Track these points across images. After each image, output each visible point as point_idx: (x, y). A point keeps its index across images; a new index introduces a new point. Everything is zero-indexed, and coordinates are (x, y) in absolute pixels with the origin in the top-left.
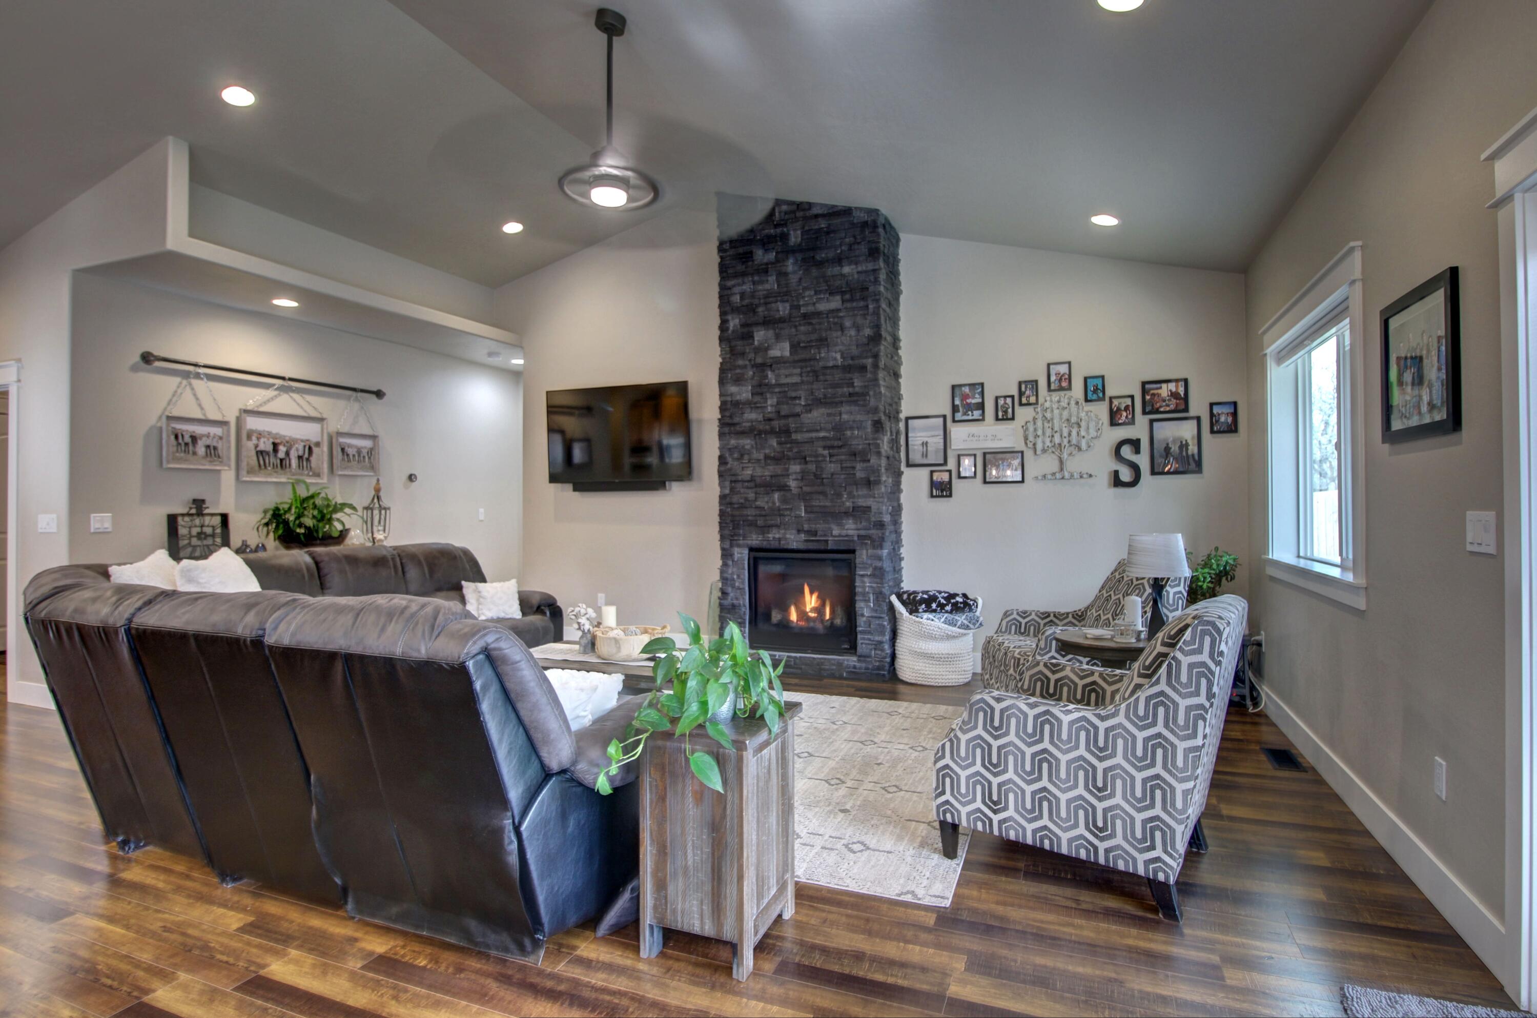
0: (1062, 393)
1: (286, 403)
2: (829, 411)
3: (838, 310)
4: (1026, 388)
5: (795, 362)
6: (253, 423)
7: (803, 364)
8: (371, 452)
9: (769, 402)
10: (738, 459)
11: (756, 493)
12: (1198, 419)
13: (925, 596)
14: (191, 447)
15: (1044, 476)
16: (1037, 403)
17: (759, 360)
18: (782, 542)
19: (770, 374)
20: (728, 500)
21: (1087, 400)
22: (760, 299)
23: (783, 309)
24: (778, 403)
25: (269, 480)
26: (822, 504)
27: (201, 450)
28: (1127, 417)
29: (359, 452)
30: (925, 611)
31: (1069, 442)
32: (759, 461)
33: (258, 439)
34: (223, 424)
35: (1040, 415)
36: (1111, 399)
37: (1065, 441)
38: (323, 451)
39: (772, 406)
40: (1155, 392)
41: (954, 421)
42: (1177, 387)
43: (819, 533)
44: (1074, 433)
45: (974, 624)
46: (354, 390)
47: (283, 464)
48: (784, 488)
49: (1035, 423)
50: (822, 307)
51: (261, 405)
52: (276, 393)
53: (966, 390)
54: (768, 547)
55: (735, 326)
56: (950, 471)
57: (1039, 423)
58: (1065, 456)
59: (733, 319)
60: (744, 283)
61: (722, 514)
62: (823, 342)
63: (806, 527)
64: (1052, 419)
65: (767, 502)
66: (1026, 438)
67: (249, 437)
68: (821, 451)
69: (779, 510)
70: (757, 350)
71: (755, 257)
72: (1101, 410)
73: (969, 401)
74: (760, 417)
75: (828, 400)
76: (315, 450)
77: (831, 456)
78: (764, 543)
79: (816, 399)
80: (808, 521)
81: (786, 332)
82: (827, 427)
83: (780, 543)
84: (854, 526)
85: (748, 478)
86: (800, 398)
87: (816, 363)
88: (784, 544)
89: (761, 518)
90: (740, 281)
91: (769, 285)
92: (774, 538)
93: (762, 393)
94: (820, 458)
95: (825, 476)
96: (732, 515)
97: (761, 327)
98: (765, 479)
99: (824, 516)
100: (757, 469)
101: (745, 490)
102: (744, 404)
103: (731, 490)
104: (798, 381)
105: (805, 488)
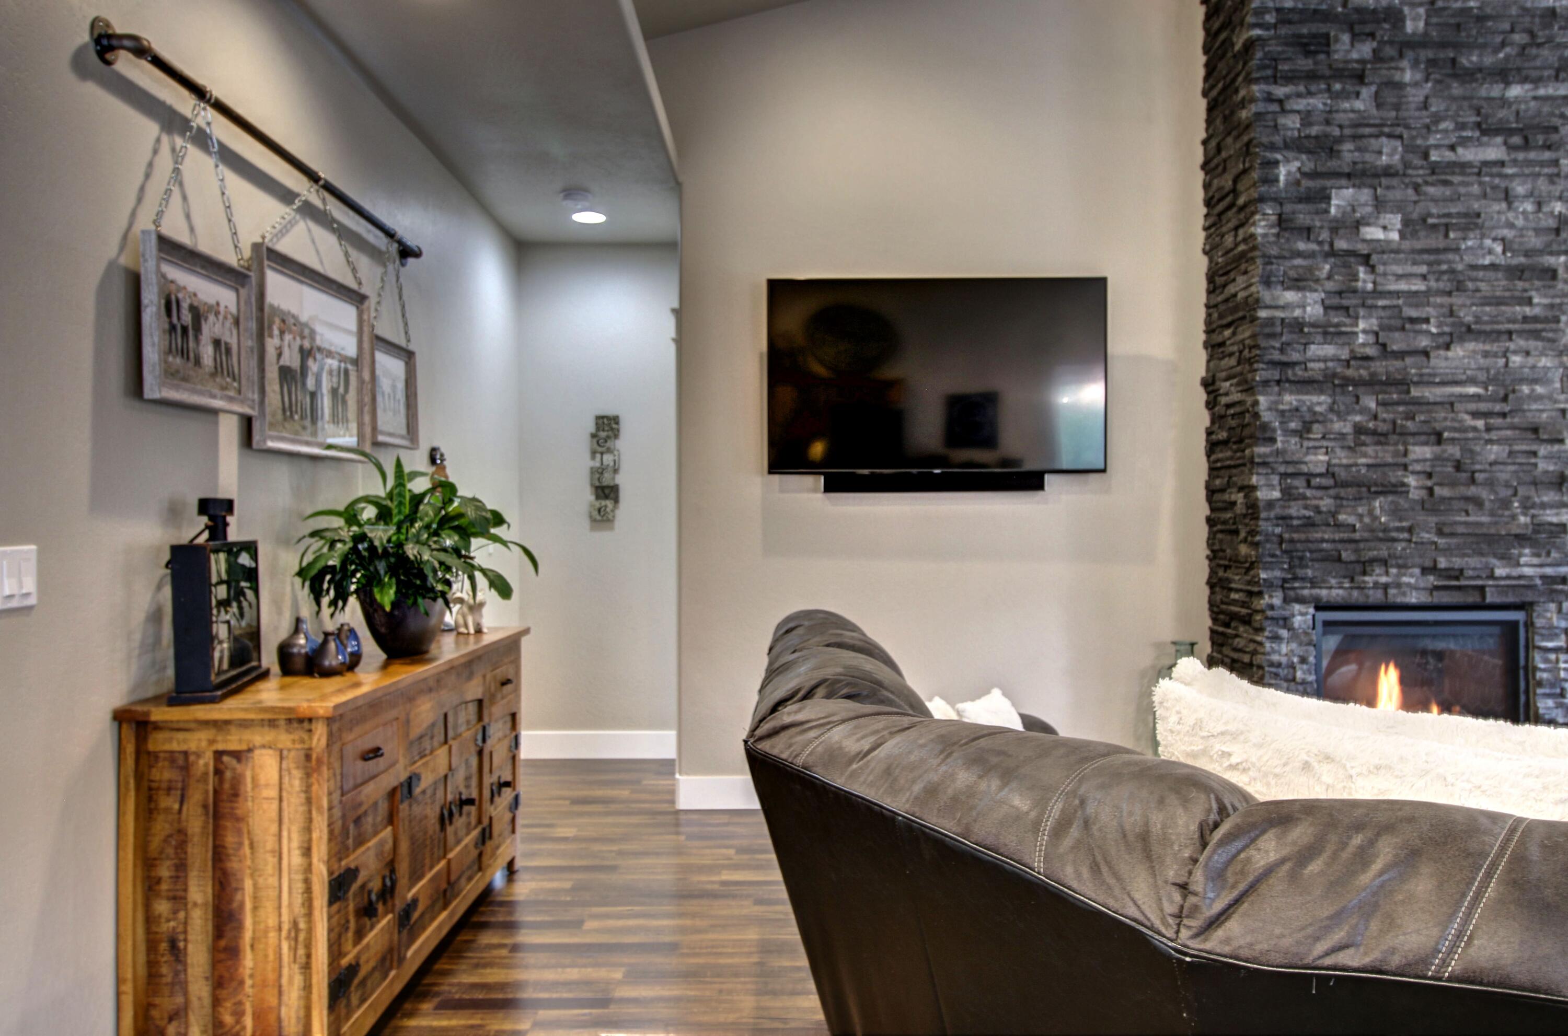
2: (1487, 347)
3: (1502, 164)
5: (1413, 251)
7: (1432, 258)
9: (1362, 325)
10: (1295, 432)
11: (1337, 497)
17: (1341, 244)
18: (1392, 591)
19: (1362, 272)
22: (1341, 127)
23: (1391, 153)
24: (1382, 327)
26: (1471, 519)
32: (1342, 436)
34: (233, 275)
39: (1365, 332)
43: (1469, 573)
48: (1399, 489)
50: (1467, 154)
54: (1362, 600)
55: (1289, 173)
59: (1287, 161)
60: (1310, 94)
61: (1265, 539)
62: (1472, 221)
63: (1443, 563)
65: (1361, 517)
68: (1469, 421)
69: (1386, 530)
70: (1336, 228)
71: (1336, 46)
74: (1345, 354)
75: (1488, 328)
77: (1488, 429)
78: (1355, 593)
79: (1462, 324)
80: (1447, 551)
81: (1396, 195)
82: (1482, 376)
83: (1386, 594)
84: (1535, 561)
85: (1323, 470)
86: (1427, 320)
87: (1457, 258)
88: (1394, 595)
89: (1348, 546)
90: (1301, 88)
91: (1363, 103)
92: (1376, 585)
93: (1347, 309)
94: (1471, 435)
95: (1478, 467)
96: (1292, 541)
97: (1344, 182)
98: (1359, 471)
99: (1477, 543)
100: (1338, 451)
101: (1315, 493)
102: (1313, 326)
103: (1285, 491)
104: (1424, 288)
105: (1439, 490)
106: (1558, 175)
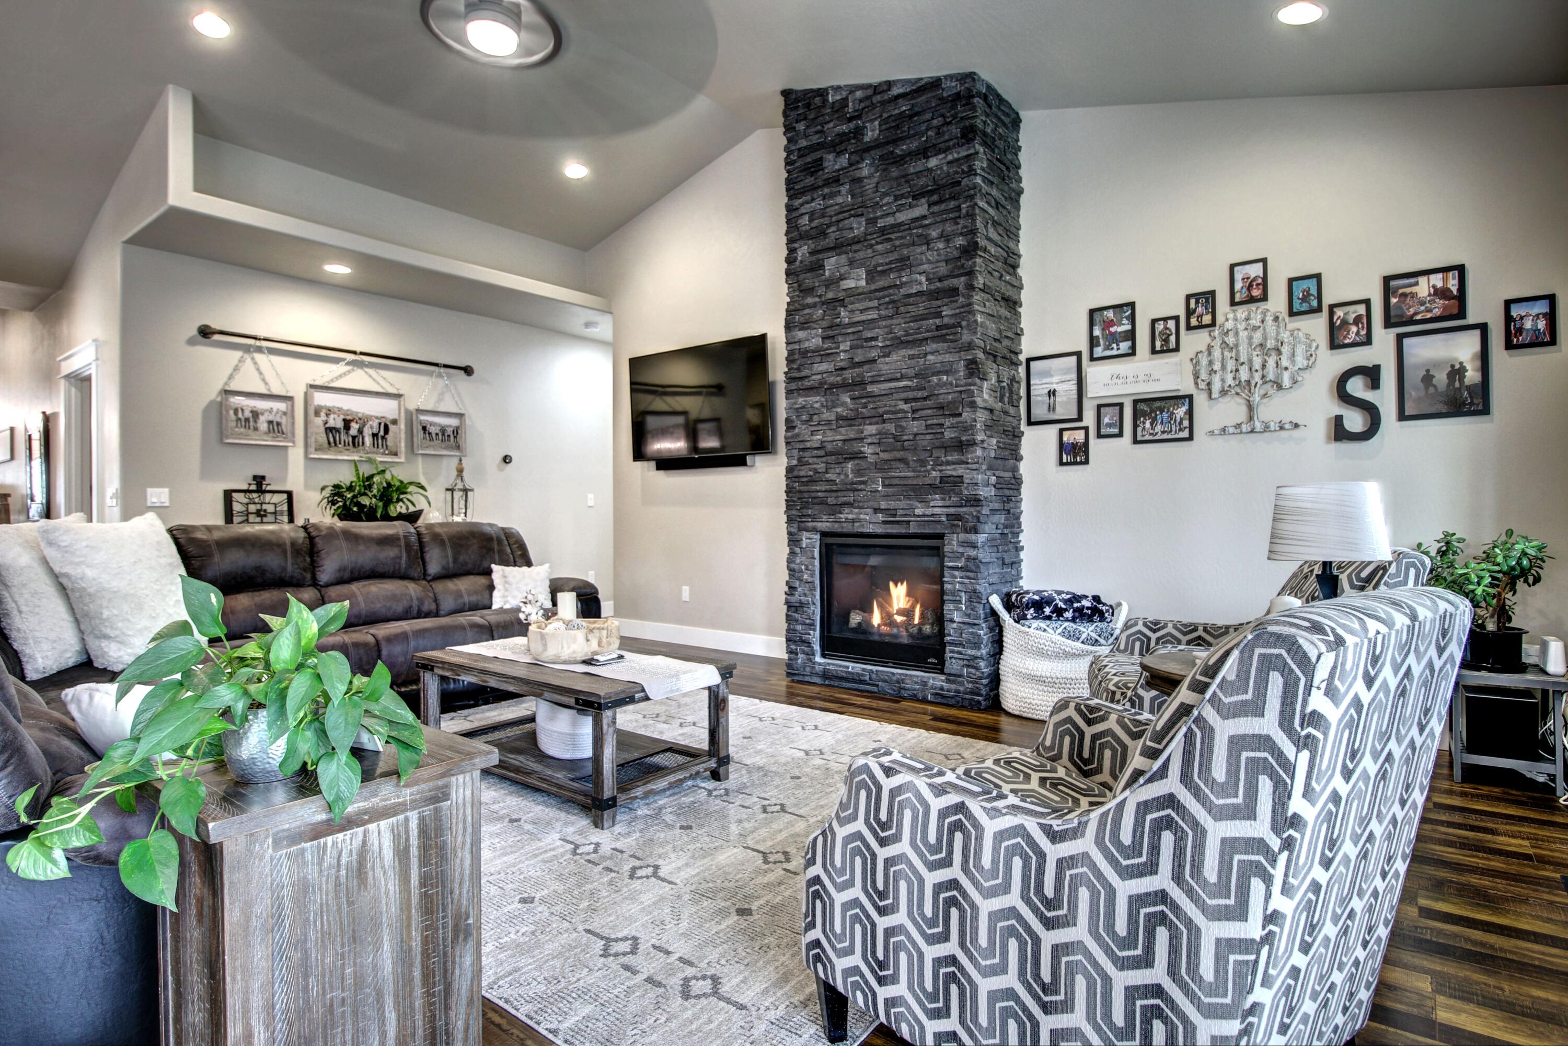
0: (1253, 307)
1: (359, 379)
2: (911, 352)
3: (924, 217)
4: (1197, 302)
5: (871, 292)
6: (321, 399)
7: (882, 294)
8: (456, 431)
9: (842, 348)
11: (827, 463)
12: (1483, 328)
13: (1036, 597)
14: (252, 423)
15: (1224, 430)
16: (1213, 324)
17: (830, 295)
18: (856, 525)
19: (843, 312)
20: (795, 473)
21: (1292, 313)
22: (830, 217)
23: (858, 227)
24: (852, 348)
25: (340, 457)
26: (902, 474)
27: (263, 426)
28: (1358, 334)
29: (443, 432)
30: (1034, 618)
31: (1263, 377)
32: (829, 422)
33: (327, 415)
34: (289, 399)
35: (1218, 341)
36: (1332, 307)
37: (1257, 377)
39: (845, 351)
40: (1408, 290)
41: (1092, 359)
42: (1445, 280)
43: (900, 512)
44: (1271, 362)
45: (1107, 639)
46: (436, 365)
47: (356, 442)
48: (857, 456)
49: (1210, 354)
50: (902, 216)
51: (332, 380)
52: (349, 368)
53: (1110, 314)
54: (840, 530)
55: (803, 255)
56: (1086, 429)
57: (1217, 353)
58: (1256, 398)
59: (801, 247)
60: (813, 200)
61: (789, 491)
62: (904, 263)
63: (883, 505)
64: (1237, 346)
65: (839, 475)
66: (1196, 376)
67: (317, 413)
68: (902, 406)
69: (853, 483)
70: (828, 283)
71: (826, 164)
72: (1317, 326)
73: (1113, 329)
74: (832, 368)
75: (910, 338)
76: (391, 427)
77: (914, 411)
78: (836, 525)
79: (897, 338)
80: (887, 496)
81: (861, 255)
82: (911, 372)
83: (853, 526)
84: (940, 503)
85: (818, 446)
86: (877, 338)
87: (896, 291)
88: (857, 527)
89: (833, 495)
90: (809, 198)
91: (844, 197)
92: (847, 520)
93: (833, 337)
94: (900, 415)
95: (905, 438)
96: (800, 492)
97: (830, 254)
98: (837, 445)
99: (905, 491)
100: (827, 432)
101: (815, 460)
102: (813, 352)
103: (799, 460)
104: (876, 316)
105: (882, 455)
106: (959, 217)
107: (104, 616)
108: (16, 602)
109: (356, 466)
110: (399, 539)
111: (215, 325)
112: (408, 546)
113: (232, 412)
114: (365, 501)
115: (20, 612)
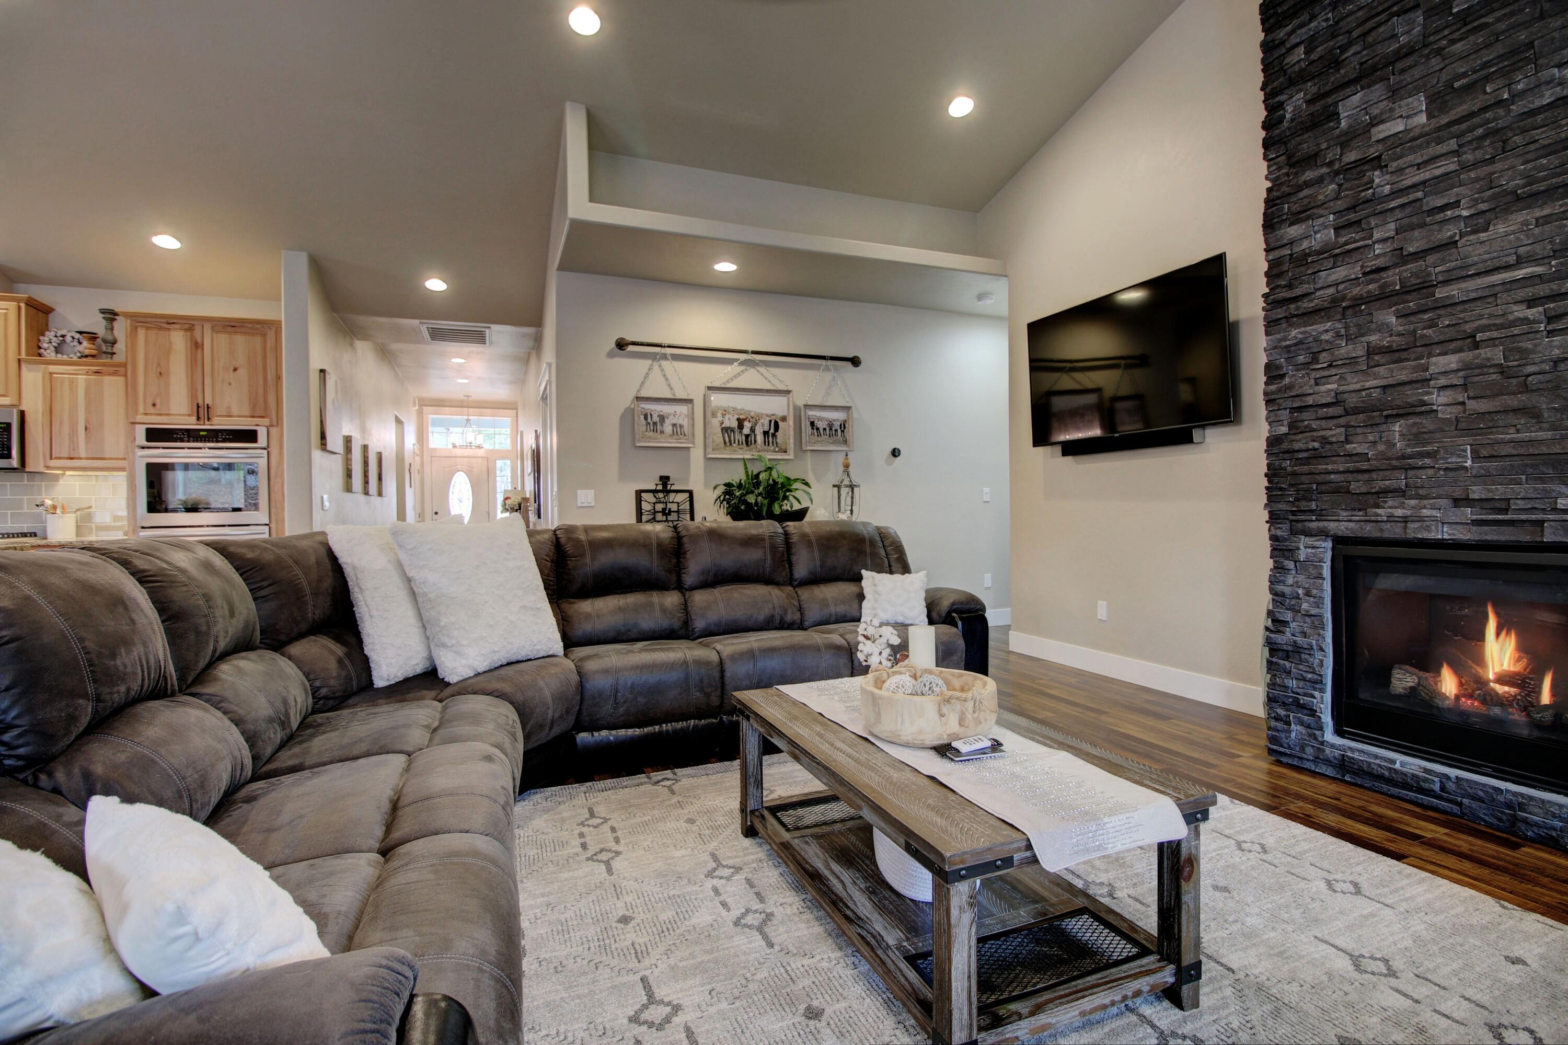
1: (752, 378)
5: (1439, 129)
6: (718, 400)
8: (843, 425)
9: (1377, 235)
11: (1347, 426)
14: (659, 427)
17: (1351, 156)
18: (1412, 525)
19: (1378, 177)
20: (1285, 446)
22: (1348, 32)
23: (1407, 29)
24: (1397, 232)
25: (733, 456)
26: (1522, 435)
27: (668, 428)
29: (831, 426)
32: (1352, 361)
33: (723, 416)
34: (690, 401)
38: (789, 426)
39: (1384, 240)
43: (1518, 504)
46: (824, 358)
47: (749, 441)
48: (1419, 410)
51: (727, 381)
52: (743, 368)
54: (1374, 534)
55: (1296, 108)
59: (1293, 97)
61: (1273, 472)
63: (1477, 492)
65: (1375, 443)
67: (714, 415)
68: (1521, 312)
69: (1403, 457)
70: (1346, 140)
74: (1357, 272)
75: (1542, 187)
76: (781, 424)
78: (1368, 527)
79: (1505, 193)
80: (1484, 478)
81: (1416, 73)
82: (1542, 250)
83: (1405, 528)
85: (1329, 400)
86: (1457, 204)
87: (1501, 112)
88: (1415, 529)
89: (1360, 476)
90: (1304, 18)
92: (1391, 519)
93: (1359, 222)
94: (1516, 330)
95: (1531, 368)
96: (1294, 474)
97: (1350, 90)
98: (1369, 395)
99: (1532, 466)
100: (1349, 377)
101: (1323, 423)
102: (1319, 253)
103: (1291, 426)
104: (1452, 167)
105: (1472, 405)
107: (442, 624)
108: (367, 606)
109: (745, 465)
110: (763, 540)
111: (630, 338)
112: (773, 548)
113: (642, 417)
114: (751, 499)
115: (371, 616)
